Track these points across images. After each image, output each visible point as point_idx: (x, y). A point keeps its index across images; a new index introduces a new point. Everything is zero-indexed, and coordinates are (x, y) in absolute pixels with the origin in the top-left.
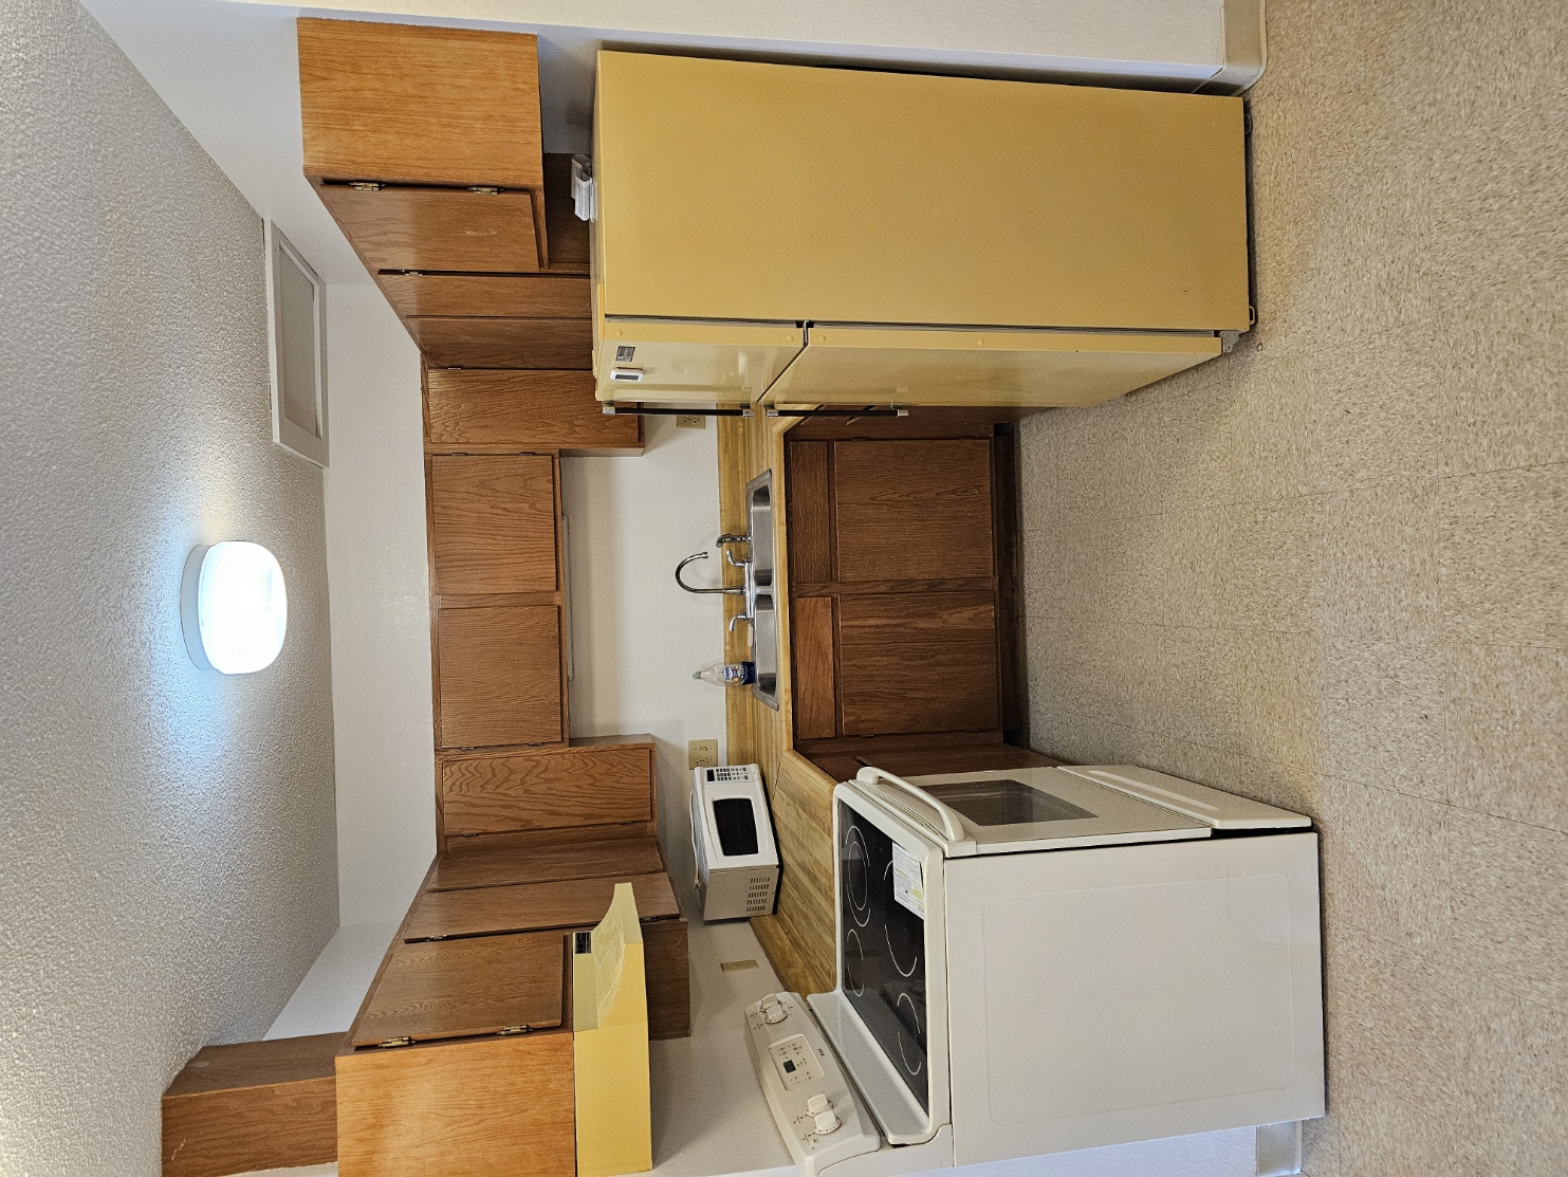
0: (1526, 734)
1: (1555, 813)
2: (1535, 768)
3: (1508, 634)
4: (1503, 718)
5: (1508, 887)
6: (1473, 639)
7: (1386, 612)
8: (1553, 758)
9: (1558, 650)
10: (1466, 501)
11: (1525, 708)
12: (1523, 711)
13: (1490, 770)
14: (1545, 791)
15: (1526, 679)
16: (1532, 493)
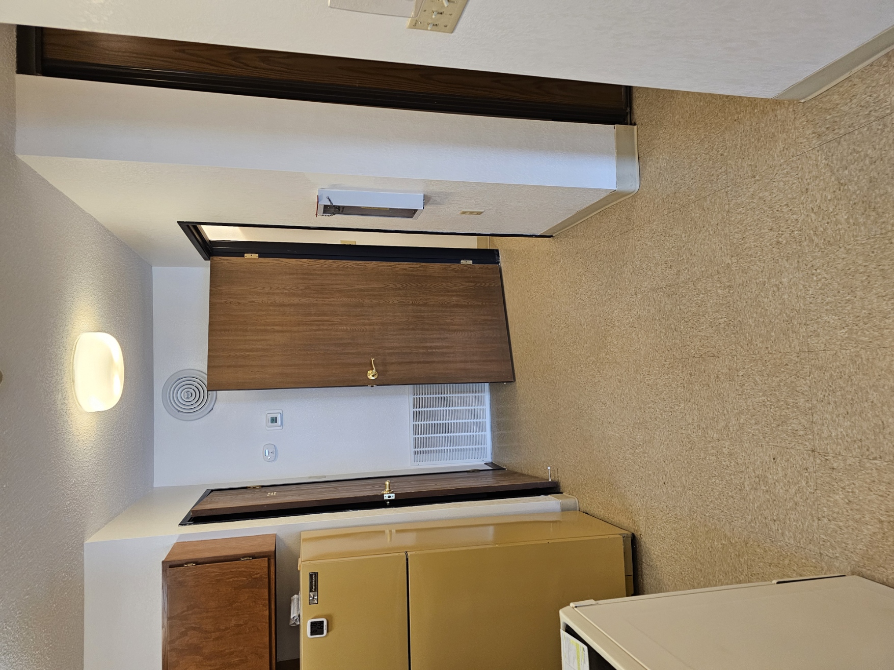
0: (771, 395)
1: (802, 380)
2: (784, 390)
3: (734, 401)
4: (767, 407)
5: (848, 413)
6: (738, 422)
7: (732, 477)
8: (778, 379)
9: (738, 376)
10: (693, 420)
11: (761, 394)
12: (762, 395)
13: (791, 419)
14: (793, 385)
15: (749, 393)
16: (690, 386)
